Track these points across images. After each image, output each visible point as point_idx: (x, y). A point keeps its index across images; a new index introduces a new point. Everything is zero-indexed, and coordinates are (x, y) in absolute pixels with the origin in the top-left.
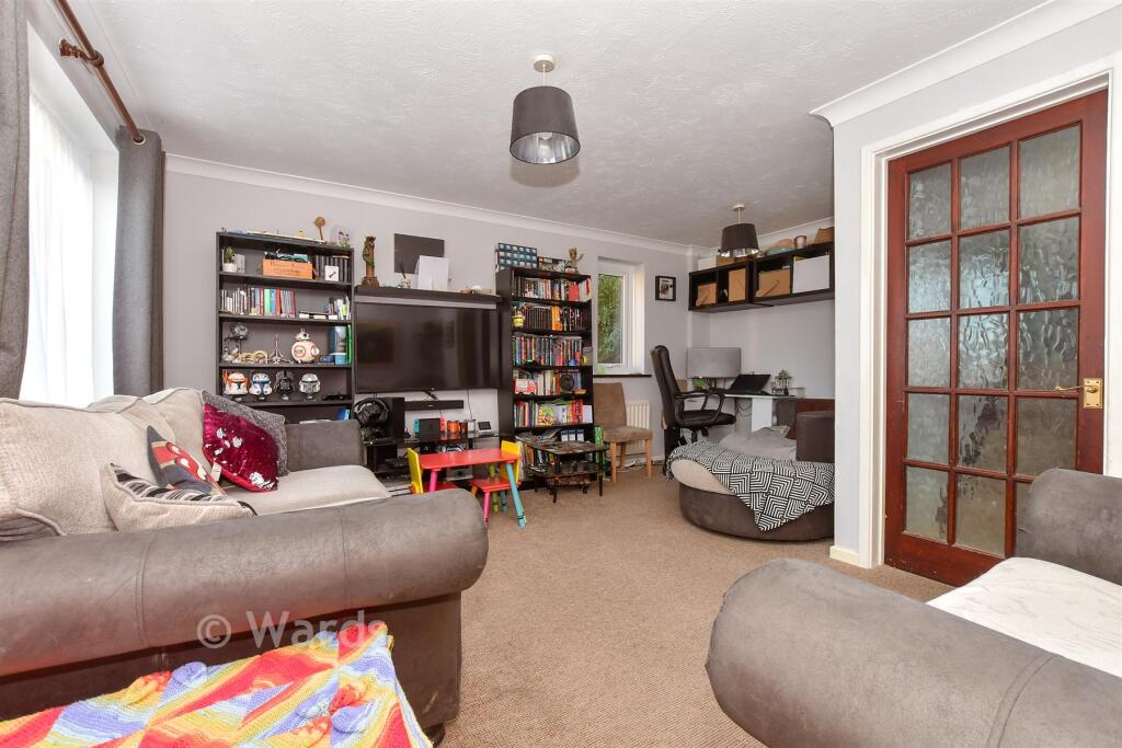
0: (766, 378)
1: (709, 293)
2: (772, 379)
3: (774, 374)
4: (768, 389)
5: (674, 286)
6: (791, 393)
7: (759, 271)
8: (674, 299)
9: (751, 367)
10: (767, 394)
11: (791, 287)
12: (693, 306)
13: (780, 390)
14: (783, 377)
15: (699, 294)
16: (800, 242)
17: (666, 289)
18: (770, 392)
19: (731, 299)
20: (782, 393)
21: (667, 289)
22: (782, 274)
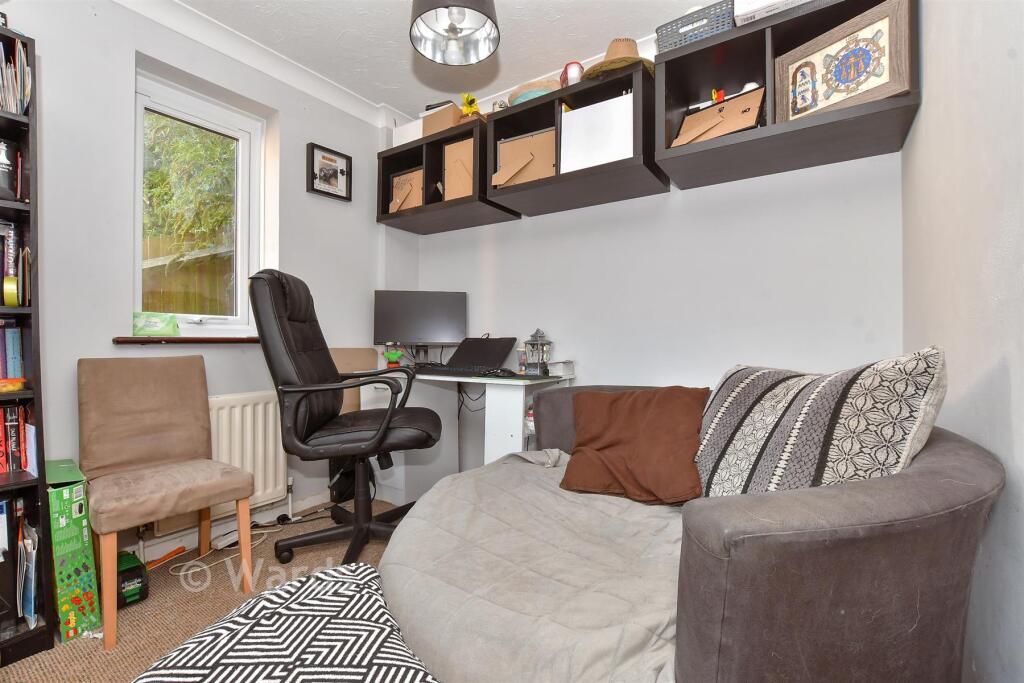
0: (510, 343)
1: (410, 189)
2: (520, 347)
3: (523, 337)
4: (512, 364)
5: (349, 174)
6: (554, 371)
7: (497, 138)
8: (348, 198)
9: (483, 324)
10: (512, 375)
11: (557, 165)
12: (384, 213)
13: (534, 365)
14: (538, 342)
15: (395, 191)
16: (574, 75)
17: (330, 176)
18: (516, 369)
19: (448, 197)
20: (537, 372)
21: (335, 175)
22: (542, 138)
